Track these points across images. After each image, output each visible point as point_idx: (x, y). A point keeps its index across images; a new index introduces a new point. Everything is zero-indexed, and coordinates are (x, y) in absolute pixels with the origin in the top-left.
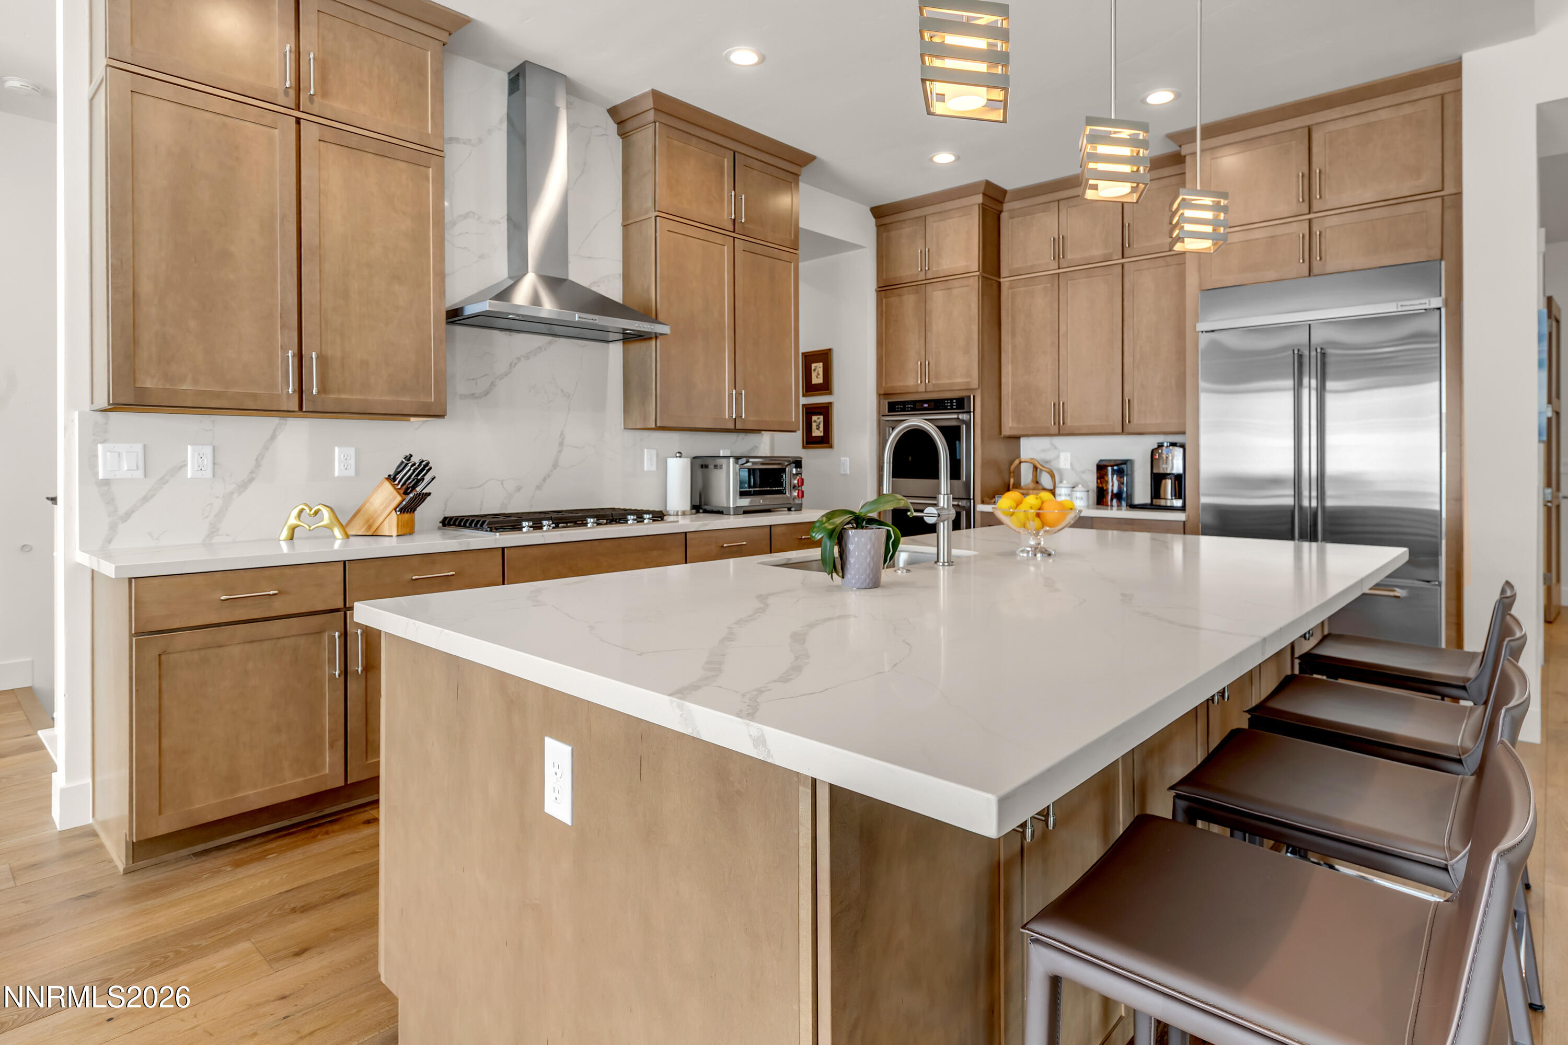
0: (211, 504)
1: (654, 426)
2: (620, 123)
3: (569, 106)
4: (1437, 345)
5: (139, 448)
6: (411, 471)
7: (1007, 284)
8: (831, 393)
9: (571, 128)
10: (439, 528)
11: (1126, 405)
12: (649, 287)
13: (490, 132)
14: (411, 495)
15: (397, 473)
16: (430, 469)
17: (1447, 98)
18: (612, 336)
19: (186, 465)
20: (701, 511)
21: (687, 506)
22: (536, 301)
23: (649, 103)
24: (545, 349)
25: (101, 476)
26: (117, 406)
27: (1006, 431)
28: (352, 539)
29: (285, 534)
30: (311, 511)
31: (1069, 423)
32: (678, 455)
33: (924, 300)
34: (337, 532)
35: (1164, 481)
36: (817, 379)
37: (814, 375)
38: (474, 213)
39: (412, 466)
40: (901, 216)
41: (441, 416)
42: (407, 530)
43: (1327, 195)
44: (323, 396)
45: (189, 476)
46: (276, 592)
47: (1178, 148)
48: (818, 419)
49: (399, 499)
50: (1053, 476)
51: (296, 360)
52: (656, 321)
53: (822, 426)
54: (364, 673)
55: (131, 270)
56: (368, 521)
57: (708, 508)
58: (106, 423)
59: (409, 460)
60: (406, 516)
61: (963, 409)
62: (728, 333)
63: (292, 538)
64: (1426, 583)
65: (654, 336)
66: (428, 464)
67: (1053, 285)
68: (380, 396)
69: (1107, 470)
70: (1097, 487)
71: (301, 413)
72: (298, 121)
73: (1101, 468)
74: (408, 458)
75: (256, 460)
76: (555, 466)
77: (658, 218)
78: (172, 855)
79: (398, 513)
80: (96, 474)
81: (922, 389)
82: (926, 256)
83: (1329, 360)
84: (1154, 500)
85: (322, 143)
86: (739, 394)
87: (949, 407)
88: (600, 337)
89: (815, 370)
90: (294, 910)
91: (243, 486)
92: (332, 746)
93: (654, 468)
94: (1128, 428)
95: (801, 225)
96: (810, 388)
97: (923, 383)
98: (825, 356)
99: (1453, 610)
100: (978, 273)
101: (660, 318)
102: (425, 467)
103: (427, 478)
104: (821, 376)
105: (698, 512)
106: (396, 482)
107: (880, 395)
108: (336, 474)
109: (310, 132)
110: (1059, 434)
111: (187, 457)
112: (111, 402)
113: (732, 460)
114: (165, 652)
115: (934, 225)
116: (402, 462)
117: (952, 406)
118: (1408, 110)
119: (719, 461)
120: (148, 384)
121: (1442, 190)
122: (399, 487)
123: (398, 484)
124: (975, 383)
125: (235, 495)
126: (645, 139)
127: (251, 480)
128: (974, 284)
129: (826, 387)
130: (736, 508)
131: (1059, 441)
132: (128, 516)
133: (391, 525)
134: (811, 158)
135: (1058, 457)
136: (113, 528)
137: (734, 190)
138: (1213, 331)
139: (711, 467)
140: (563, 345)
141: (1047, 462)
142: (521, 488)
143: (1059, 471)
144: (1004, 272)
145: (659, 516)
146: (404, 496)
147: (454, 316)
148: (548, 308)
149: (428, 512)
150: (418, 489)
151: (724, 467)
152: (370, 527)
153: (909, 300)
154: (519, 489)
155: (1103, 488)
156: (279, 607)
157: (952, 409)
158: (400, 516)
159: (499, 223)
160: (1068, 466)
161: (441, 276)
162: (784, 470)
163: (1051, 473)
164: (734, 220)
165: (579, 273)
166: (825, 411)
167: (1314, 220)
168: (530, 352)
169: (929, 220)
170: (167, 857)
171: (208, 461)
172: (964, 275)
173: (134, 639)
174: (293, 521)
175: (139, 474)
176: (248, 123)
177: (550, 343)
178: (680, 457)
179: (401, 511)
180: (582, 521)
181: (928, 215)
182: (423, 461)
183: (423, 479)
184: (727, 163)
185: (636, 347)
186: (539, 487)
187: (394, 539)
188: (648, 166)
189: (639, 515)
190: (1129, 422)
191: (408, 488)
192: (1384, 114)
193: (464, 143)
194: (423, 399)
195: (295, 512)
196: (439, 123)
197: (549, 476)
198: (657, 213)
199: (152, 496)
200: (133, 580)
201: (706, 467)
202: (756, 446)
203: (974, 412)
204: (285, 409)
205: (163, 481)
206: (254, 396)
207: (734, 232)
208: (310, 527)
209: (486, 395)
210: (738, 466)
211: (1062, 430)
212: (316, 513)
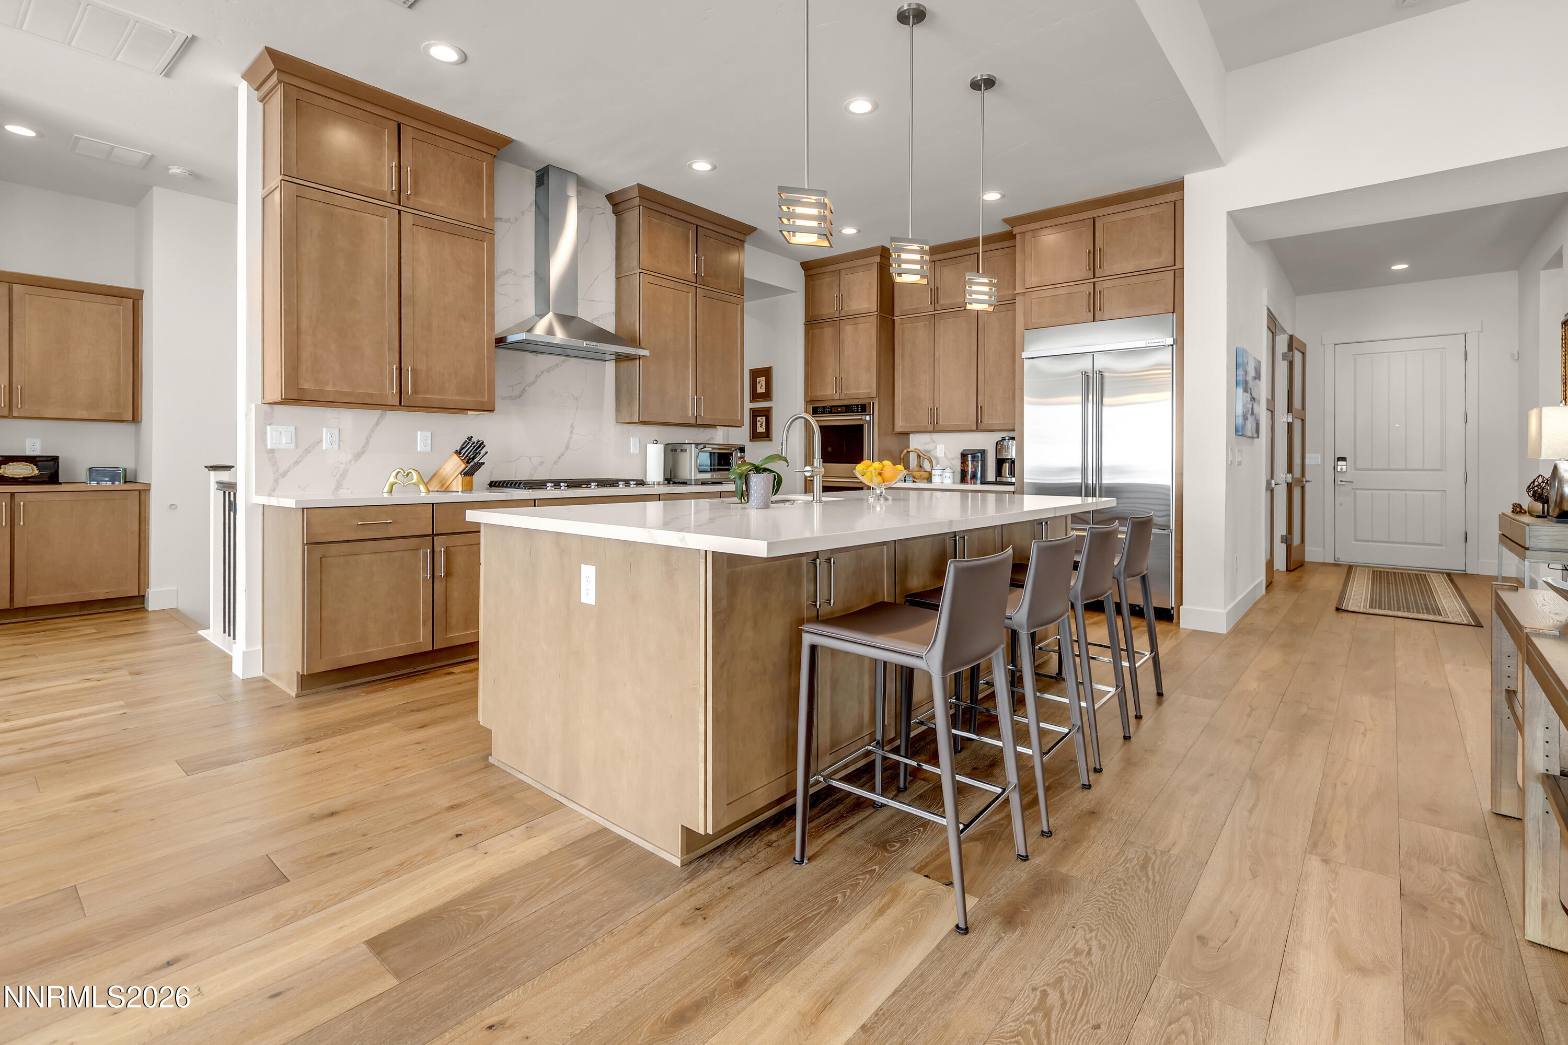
0: (337, 468)
1: (637, 421)
2: (615, 205)
3: (579, 193)
4: (1171, 371)
5: (292, 429)
6: (472, 447)
7: (899, 321)
8: (771, 400)
9: (580, 209)
10: (487, 489)
11: (979, 409)
12: (635, 322)
13: (523, 213)
14: (472, 464)
15: (462, 449)
16: (485, 446)
17: (1177, 203)
18: (608, 357)
19: (322, 441)
20: (671, 482)
21: (661, 479)
22: (550, 331)
23: (636, 193)
24: (561, 366)
25: (269, 447)
26: (287, 401)
27: (898, 429)
28: (430, 493)
29: (386, 489)
30: (404, 473)
31: (941, 422)
32: (655, 442)
33: (839, 332)
34: (422, 488)
35: (1004, 464)
36: (761, 389)
37: (759, 386)
38: (512, 270)
39: (472, 444)
40: (823, 270)
41: (492, 411)
42: (468, 488)
43: (1105, 266)
44: (414, 396)
45: (324, 448)
46: (391, 521)
47: (1011, 228)
48: (761, 420)
49: (464, 466)
50: (931, 462)
51: (398, 371)
52: (639, 346)
53: (764, 424)
54: (445, 578)
55: (296, 312)
56: (442, 481)
57: (676, 480)
58: (272, 412)
59: (470, 440)
60: (468, 478)
61: (865, 412)
62: (691, 355)
63: (391, 492)
64: (1163, 531)
65: (638, 357)
66: (482, 443)
67: (930, 322)
68: (451, 397)
69: (968, 457)
70: (961, 469)
71: (400, 407)
72: (399, 212)
73: (964, 456)
74: (470, 439)
75: (366, 439)
76: (567, 448)
77: (641, 274)
78: (325, 688)
79: (463, 476)
80: (266, 445)
81: (837, 397)
82: (840, 298)
83: (1106, 380)
84: (998, 478)
85: (414, 226)
86: (699, 399)
87: (856, 411)
88: (600, 358)
89: (759, 382)
90: (412, 711)
91: (358, 456)
92: (424, 624)
93: (637, 451)
94: (981, 427)
95: (746, 276)
96: (755, 396)
97: (838, 393)
98: (766, 373)
99: (1179, 548)
100: (876, 313)
101: (643, 344)
102: (481, 445)
103: (483, 452)
104: (764, 387)
105: (669, 483)
106: (461, 455)
107: (806, 401)
108: (419, 450)
109: (407, 219)
110: (934, 431)
111: (322, 436)
112: (283, 398)
113: (693, 446)
114: (324, 556)
115: (846, 277)
116: (466, 441)
117: (858, 410)
118: (1154, 210)
119: (684, 447)
120: (306, 386)
121: (1175, 265)
122: (463, 458)
123: (462, 457)
124: (874, 394)
125: (353, 462)
126: (633, 217)
127: (363, 452)
128: (873, 322)
129: (767, 395)
130: (696, 480)
131: (936, 436)
132: (284, 474)
133: (457, 484)
134: (754, 229)
135: (936, 448)
136: (276, 481)
137: (697, 253)
138: (1033, 358)
139: (679, 450)
140: (573, 364)
141: (928, 452)
142: (543, 462)
143: (937, 459)
144: (896, 313)
145: (641, 483)
146: (467, 465)
147: (500, 341)
148: (560, 336)
149: (481, 477)
150: (475, 460)
151: (688, 451)
152: (443, 485)
153: (828, 332)
154: (542, 463)
155: (964, 470)
156: (392, 532)
157: (858, 412)
158: (464, 478)
159: (529, 277)
160: (943, 455)
161: (492, 315)
162: (731, 454)
163: (929, 460)
164: (696, 274)
165: (586, 313)
166: (767, 413)
167: (1096, 283)
168: (549, 368)
169: (843, 273)
170: (321, 689)
171: (336, 439)
172: (867, 314)
173: (306, 547)
174: (392, 480)
175: (292, 446)
176: (368, 214)
177: (564, 361)
178: (656, 443)
179: (464, 474)
180: (588, 485)
181: (842, 269)
182: (479, 441)
183: (480, 453)
184: (691, 235)
185: (625, 365)
186: (556, 463)
187: (460, 493)
188: (634, 236)
189: (627, 483)
190: (981, 422)
191: (470, 459)
192: (1140, 213)
193: (505, 222)
194: (479, 399)
195: (394, 473)
196: (491, 210)
197: (562, 455)
198: (640, 271)
199: (300, 462)
200: (305, 509)
201: (676, 450)
202: (712, 438)
203: (873, 414)
204: (391, 404)
205: (308, 451)
206: (371, 395)
207: (696, 283)
208: (404, 484)
209: (519, 397)
210: (697, 450)
211: (936, 428)
212: (408, 474)
